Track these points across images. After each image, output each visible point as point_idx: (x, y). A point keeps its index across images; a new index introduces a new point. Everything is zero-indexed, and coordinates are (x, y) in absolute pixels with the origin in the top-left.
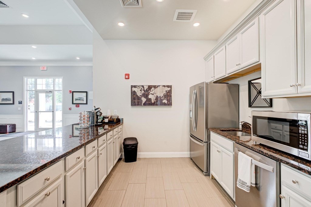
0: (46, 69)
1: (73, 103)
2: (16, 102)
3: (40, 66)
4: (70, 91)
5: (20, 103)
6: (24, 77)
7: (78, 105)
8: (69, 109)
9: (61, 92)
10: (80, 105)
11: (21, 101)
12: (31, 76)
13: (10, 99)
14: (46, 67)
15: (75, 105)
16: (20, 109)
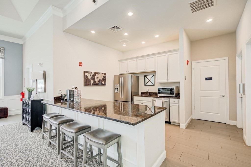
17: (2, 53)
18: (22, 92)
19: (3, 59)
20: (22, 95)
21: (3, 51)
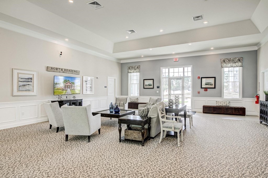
0: (178, 60)
1: (201, 88)
2: (155, 87)
3: (174, 58)
4: (198, 77)
5: (158, 87)
6: (161, 68)
7: (206, 89)
8: (197, 92)
9: (190, 78)
10: (208, 89)
11: (159, 86)
12: (166, 66)
13: (151, 85)
14: (178, 58)
15: (203, 89)
16: (158, 92)
17: (241, 63)
18: (257, 95)
19: (242, 67)
20: (256, 98)
21: (242, 60)
